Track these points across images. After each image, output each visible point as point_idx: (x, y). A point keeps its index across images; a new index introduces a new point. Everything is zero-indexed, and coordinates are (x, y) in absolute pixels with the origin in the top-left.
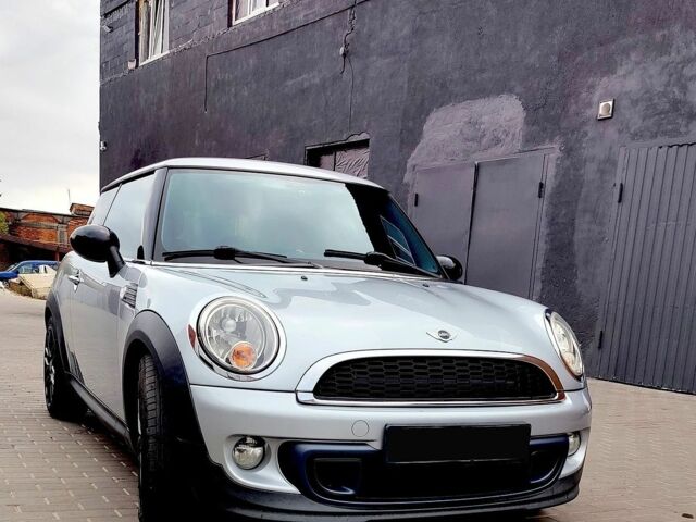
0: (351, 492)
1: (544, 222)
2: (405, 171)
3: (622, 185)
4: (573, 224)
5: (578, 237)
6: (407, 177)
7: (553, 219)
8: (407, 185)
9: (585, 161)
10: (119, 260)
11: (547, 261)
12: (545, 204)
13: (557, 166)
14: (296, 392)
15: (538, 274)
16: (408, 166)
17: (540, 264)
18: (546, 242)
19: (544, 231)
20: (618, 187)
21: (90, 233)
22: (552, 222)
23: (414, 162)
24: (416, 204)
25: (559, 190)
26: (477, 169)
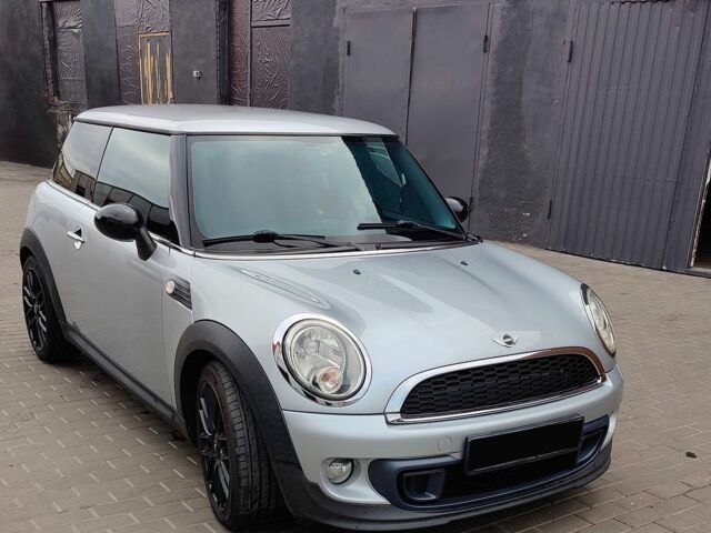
0: (433, 497)
1: (489, 79)
2: (334, 15)
3: (572, 42)
4: (520, 84)
5: (526, 98)
6: (337, 21)
7: (500, 77)
8: (337, 30)
9: (533, 13)
10: (150, 242)
11: (493, 123)
12: (491, 61)
13: (503, 18)
14: (384, 414)
15: (484, 137)
16: (337, 8)
17: (486, 126)
18: (492, 103)
19: (490, 90)
20: (568, 44)
21: (116, 215)
22: (498, 81)
23: (344, 4)
24: (349, 54)
25: (506, 44)
26: (415, 15)
